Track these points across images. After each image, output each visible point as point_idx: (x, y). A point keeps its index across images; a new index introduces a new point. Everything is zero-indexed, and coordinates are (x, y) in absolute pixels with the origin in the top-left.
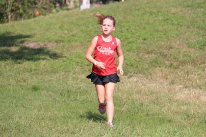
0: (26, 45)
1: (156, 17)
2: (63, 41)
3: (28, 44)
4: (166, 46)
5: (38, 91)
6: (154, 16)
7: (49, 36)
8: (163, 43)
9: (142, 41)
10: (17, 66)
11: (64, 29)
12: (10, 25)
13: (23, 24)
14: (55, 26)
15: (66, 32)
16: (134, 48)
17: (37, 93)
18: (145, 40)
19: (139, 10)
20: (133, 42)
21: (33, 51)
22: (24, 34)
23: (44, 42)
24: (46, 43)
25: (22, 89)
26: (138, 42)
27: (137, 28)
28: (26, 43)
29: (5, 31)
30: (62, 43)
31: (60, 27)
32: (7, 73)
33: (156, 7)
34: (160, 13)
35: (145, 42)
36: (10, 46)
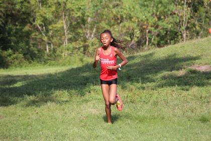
0: (197, 68)
3: (199, 67)
5: (208, 123)
10: (185, 93)
12: (180, 46)
13: (194, 44)
17: (206, 125)
21: (204, 76)
22: (195, 56)
25: (189, 120)
28: (196, 65)
29: (173, 53)
32: (173, 101)
36: (178, 70)
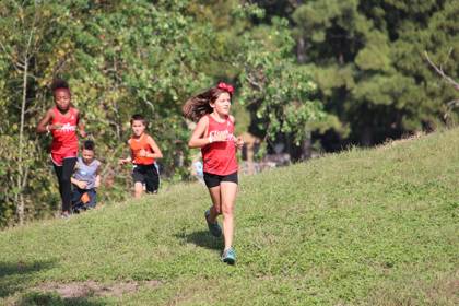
1: (420, 198)
2: (155, 276)
4: (452, 285)
6: (415, 196)
7: (115, 264)
8: (440, 275)
9: (381, 270)
11: (159, 241)
14: (135, 234)
15: (164, 249)
16: (358, 291)
18: (389, 266)
19: (372, 181)
20: (355, 273)
23: (103, 280)
24: (107, 283)
26: (368, 273)
27: (367, 232)
28: (50, 284)
30: (152, 282)
31: (148, 236)
33: (420, 172)
34: (432, 189)
35: (390, 271)
